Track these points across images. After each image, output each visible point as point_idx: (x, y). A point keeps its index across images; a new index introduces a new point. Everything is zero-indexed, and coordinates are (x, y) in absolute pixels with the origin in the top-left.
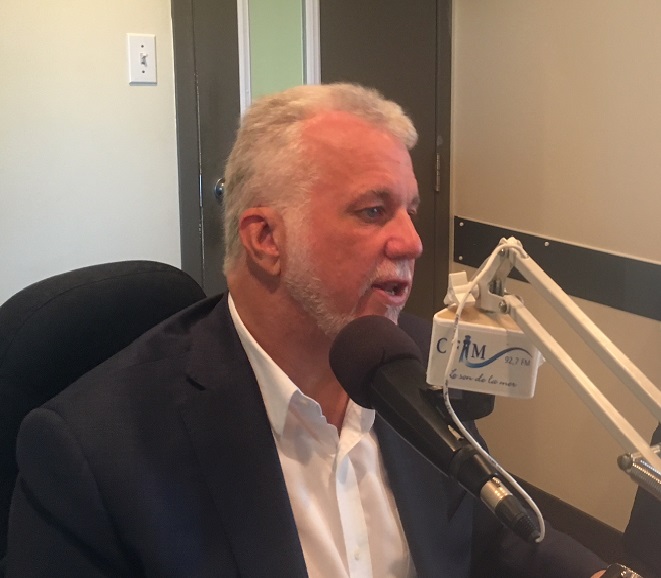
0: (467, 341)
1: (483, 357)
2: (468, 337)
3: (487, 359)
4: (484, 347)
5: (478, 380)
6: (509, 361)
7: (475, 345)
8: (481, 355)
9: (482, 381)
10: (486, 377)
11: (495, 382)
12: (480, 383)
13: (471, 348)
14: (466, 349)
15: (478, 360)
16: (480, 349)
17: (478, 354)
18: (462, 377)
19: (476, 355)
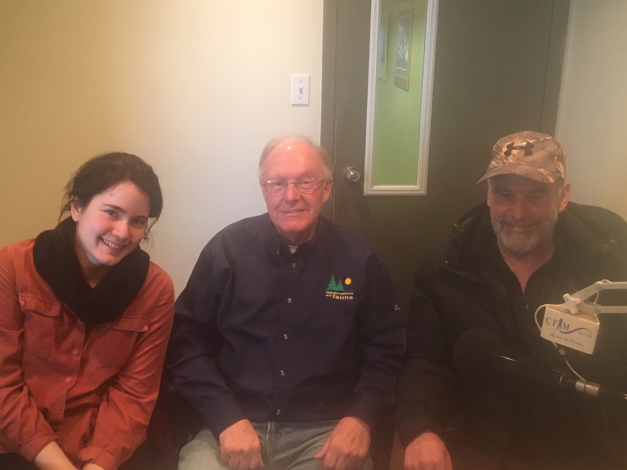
0: (561, 321)
1: (567, 330)
2: (561, 319)
3: (570, 329)
4: (568, 325)
5: (565, 339)
6: (580, 333)
7: (565, 324)
8: (567, 329)
9: (567, 340)
11: (573, 342)
13: (563, 324)
14: (560, 325)
15: (565, 331)
16: (566, 325)
17: (565, 328)
18: (557, 337)
19: (564, 328)
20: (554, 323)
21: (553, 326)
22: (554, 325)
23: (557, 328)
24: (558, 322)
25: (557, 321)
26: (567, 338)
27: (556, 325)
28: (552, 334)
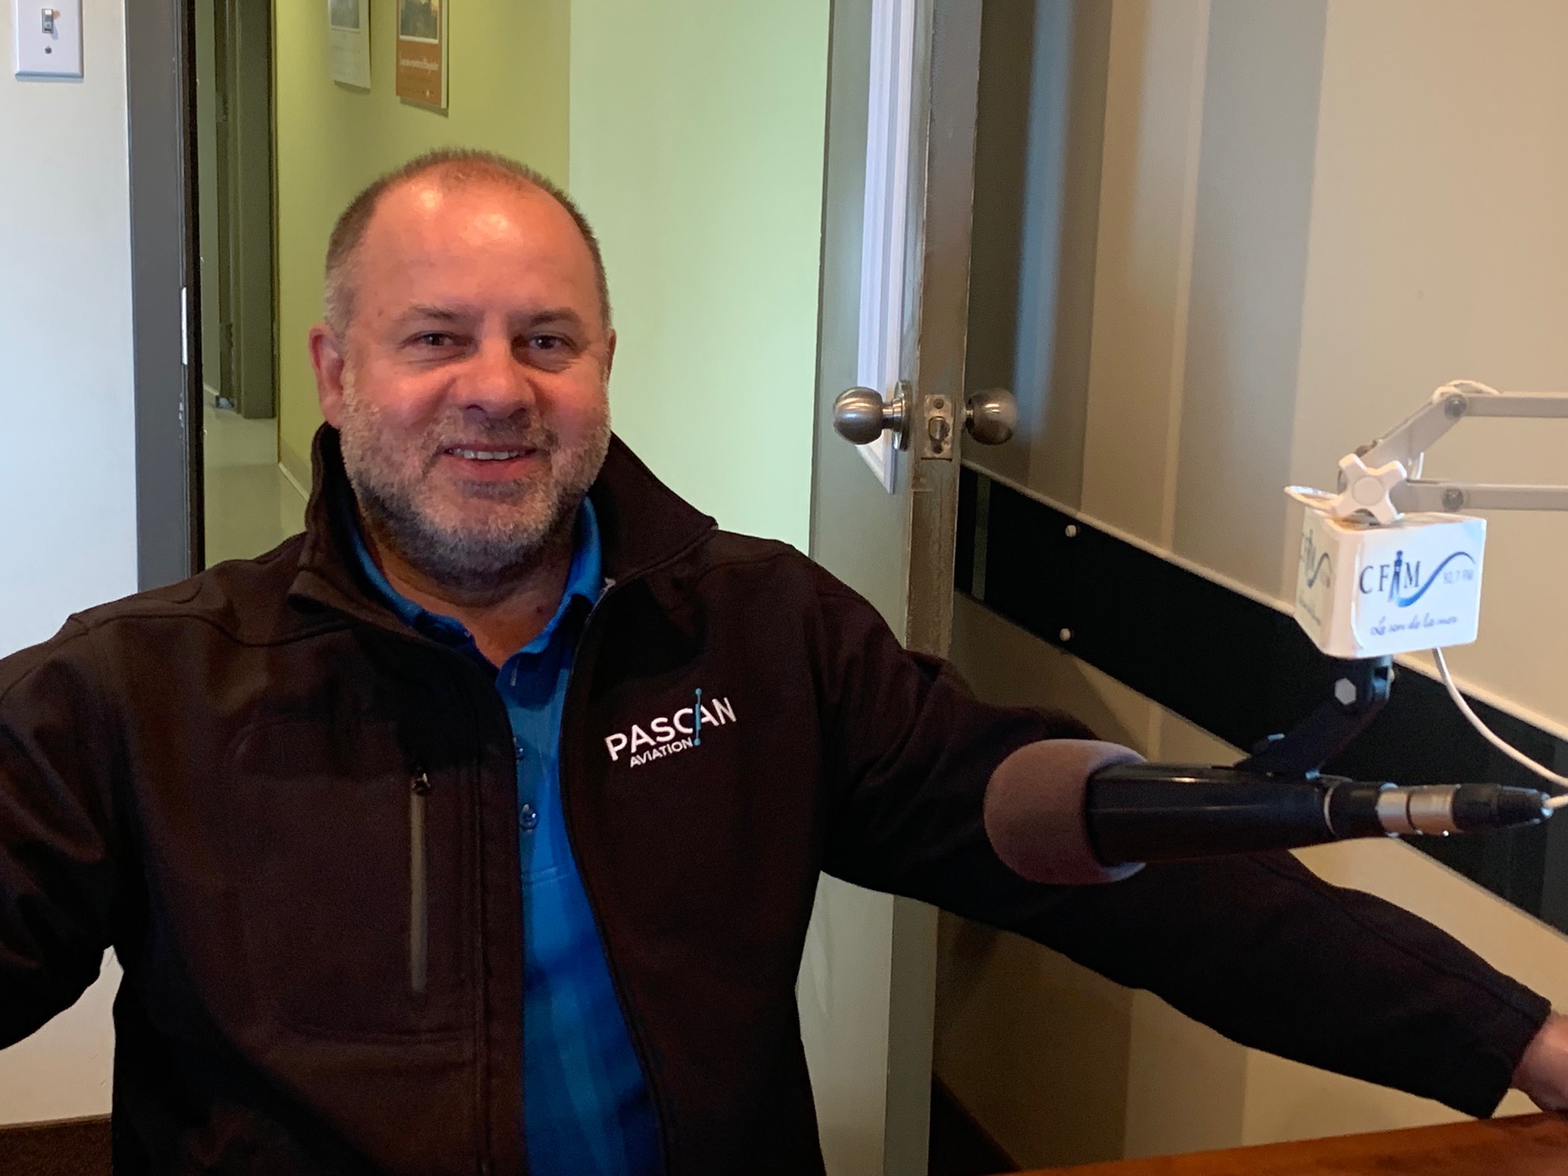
0: (1398, 563)
1: (1417, 585)
2: (1400, 553)
3: (1422, 582)
4: (1418, 565)
5: (1411, 626)
7: (1408, 565)
8: (1414, 581)
9: (1417, 626)
10: (1421, 619)
11: (1431, 624)
12: (1413, 631)
13: (1404, 568)
14: (1397, 574)
15: (1412, 591)
16: (1413, 568)
17: (1411, 580)
18: (1394, 629)
19: (1408, 582)
20: (1382, 577)
21: (1381, 592)
22: (1381, 589)
23: (1391, 595)
24: (1390, 572)
25: (1388, 566)
26: (1416, 617)
27: (1388, 583)
28: (1377, 625)
